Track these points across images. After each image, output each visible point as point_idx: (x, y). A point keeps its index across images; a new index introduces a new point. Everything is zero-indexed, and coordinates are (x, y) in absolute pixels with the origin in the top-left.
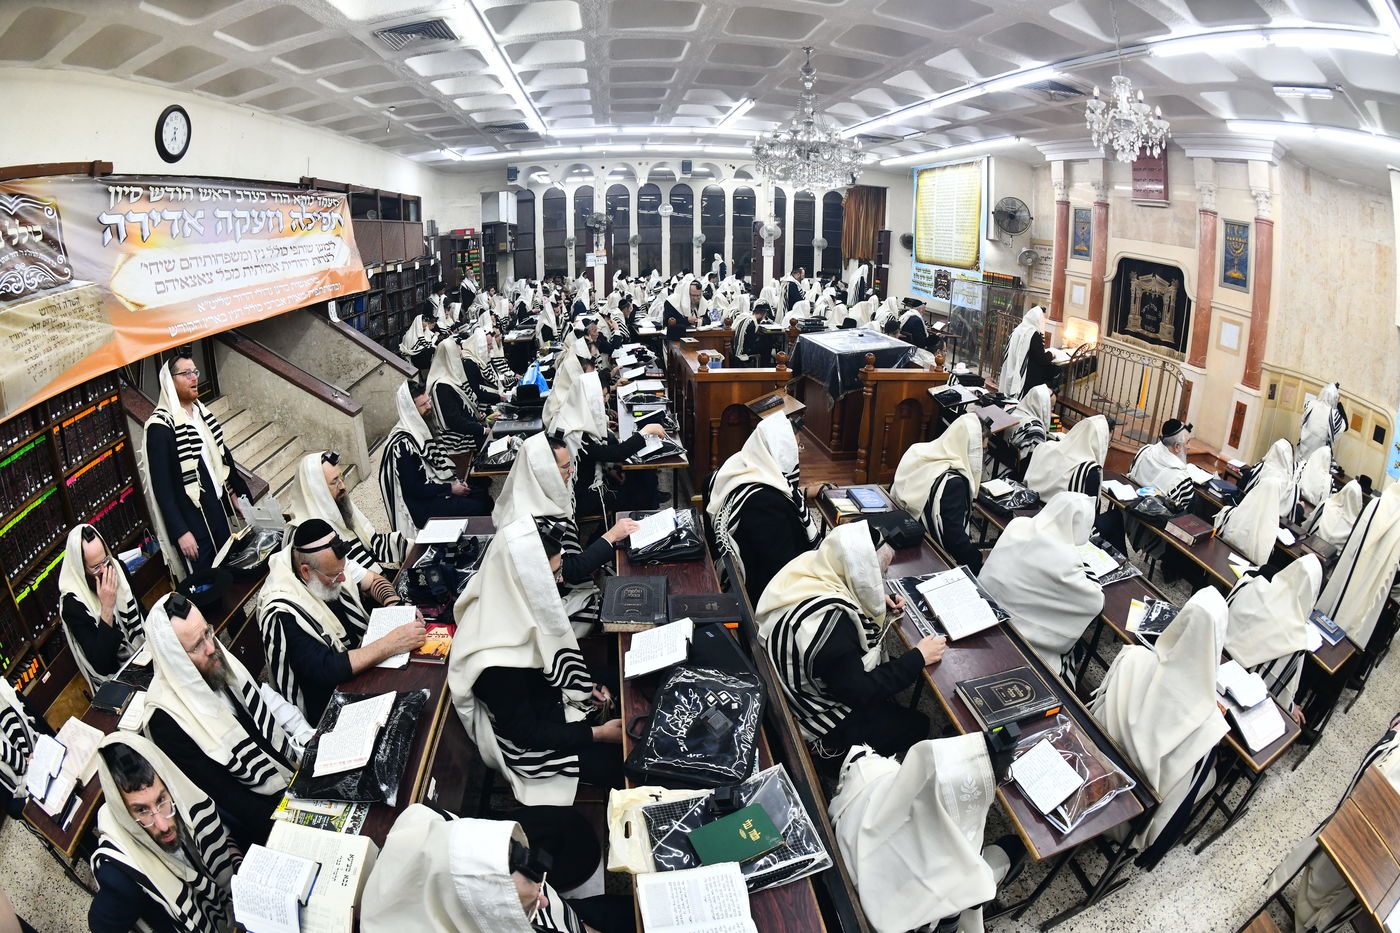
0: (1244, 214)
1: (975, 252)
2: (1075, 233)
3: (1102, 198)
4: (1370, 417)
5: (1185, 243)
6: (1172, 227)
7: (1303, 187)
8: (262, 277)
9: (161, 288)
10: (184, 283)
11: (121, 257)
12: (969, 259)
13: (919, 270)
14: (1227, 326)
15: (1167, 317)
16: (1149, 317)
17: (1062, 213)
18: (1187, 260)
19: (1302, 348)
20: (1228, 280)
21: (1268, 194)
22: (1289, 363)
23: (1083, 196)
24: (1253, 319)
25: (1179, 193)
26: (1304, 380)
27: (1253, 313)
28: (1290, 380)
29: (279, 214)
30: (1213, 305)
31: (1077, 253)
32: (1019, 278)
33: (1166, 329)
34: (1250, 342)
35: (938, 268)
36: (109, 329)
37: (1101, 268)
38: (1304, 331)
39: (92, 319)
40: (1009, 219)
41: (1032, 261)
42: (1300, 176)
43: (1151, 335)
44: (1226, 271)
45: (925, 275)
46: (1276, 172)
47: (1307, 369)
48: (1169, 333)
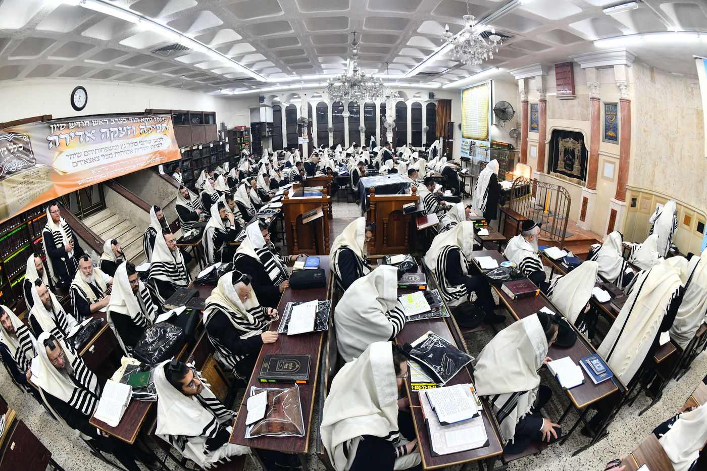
0: (614, 98)
1: (486, 131)
2: (531, 118)
3: (543, 97)
4: (695, 216)
5: (584, 118)
6: (577, 110)
7: (650, 78)
8: (125, 156)
9: (75, 164)
10: (86, 162)
11: (57, 153)
12: (484, 135)
13: (463, 142)
14: (607, 164)
15: (577, 161)
16: (568, 162)
17: (524, 108)
18: (584, 127)
19: (654, 176)
20: (608, 138)
21: (626, 84)
22: (645, 185)
23: (534, 98)
24: (621, 159)
25: (580, 90)
26: (655, 195)
27: (621, 156)
28: (646, 195)
29: (133, 127)
30: (599, 153)
31: (533, 129)
32: (511, 144)
33: (576, 167)
34: (619, 173)
35: (471, 140)
36: (51, 183)
37: (543, 136)
38: (655, 165)
39: (44, 179)
40: (502, 113)
41: (515, 134)
42: (648, 73)
43: (569, 172)
44: (606, 132)
45: (466, 144)
46: (630, 70)
47: (657, 189)
48: (578, 171)
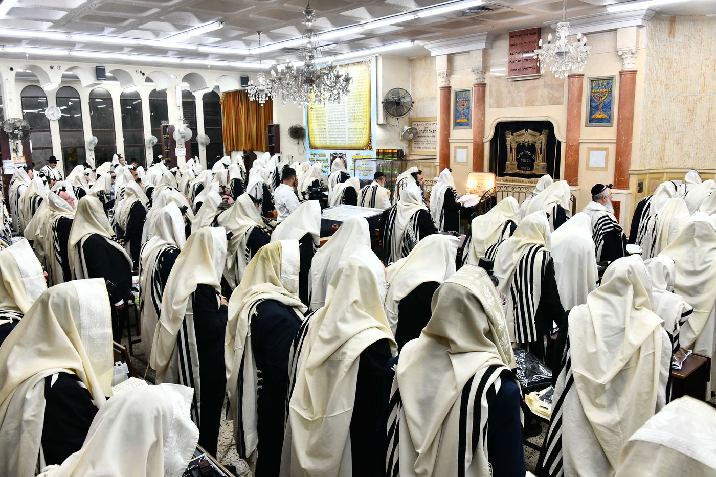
0: (610, 69)
1: (367, 136)
2: (456, 110)
3: (480, 80)
5: (554, 102)
6: (542, 92)
12: (363, 141)
14: (594, 153)
15: (540, 157)
16: (524, 160)
17: (443, 96)
19: (664, 151)
20: (594, 121)
21: (633, 51)
22: (653, 165)
23: (463, 80)
24: (618, 143)
26: (668, 173)
27: (618, 139)
28: (655, 176)
30: (580, 141)
31: (459, 125)
32: (402, 150)
33: (539, 164)
34: (616, 158)
35: (333, 151)
37: (480, 133)
38: (665, 139)
40: (395, 106)
41: (410, 135)
42: (666, 25)
43: (528, 173)
44: (591, 115)
46: (643, 31)
47: (670, 165)
48: (543, 168)
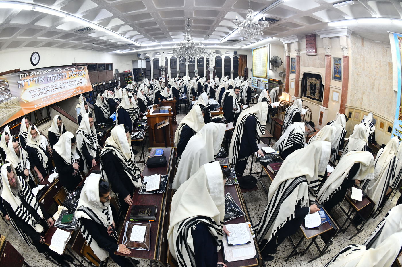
0: (339, 55)
1: (266, 73)
2: (291, 66)
3: (298, 54)
4: (387, 124)
5: (322, 66)
6: (318, 62)
7: (361, 44)
12: (265, 75)
13: (253, 79)
14: (335, 93)
15: (317, 91)
16: (312, 91)
17: (288, 60)
18: (321, 72)
19: (362, 100)
20: (335, 78)
21: (346, 47)
22: (357, 105)
23: (293, 54)
24: (343, 90)
25: (320, 50)
26: (363, 111)
27: (343, 88)
28: (357, 111)
30: (330, 86)
31: (292, 72)
32: (280, 81)
33: (317, 94)
34: (341, 98)
35: (258, 78)
37: (298, 76)
38: (363, 94)
40: (275, 63)
41: (283, 75)
42: (360, 41)
43: (313, 97)
44: (334, 75)
45: (255, 80)
46: (349, 39)
47: (364, 107)
48: (318, 96)
